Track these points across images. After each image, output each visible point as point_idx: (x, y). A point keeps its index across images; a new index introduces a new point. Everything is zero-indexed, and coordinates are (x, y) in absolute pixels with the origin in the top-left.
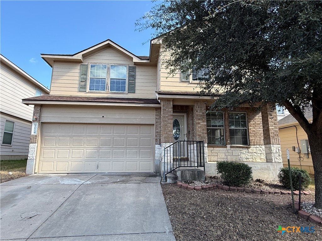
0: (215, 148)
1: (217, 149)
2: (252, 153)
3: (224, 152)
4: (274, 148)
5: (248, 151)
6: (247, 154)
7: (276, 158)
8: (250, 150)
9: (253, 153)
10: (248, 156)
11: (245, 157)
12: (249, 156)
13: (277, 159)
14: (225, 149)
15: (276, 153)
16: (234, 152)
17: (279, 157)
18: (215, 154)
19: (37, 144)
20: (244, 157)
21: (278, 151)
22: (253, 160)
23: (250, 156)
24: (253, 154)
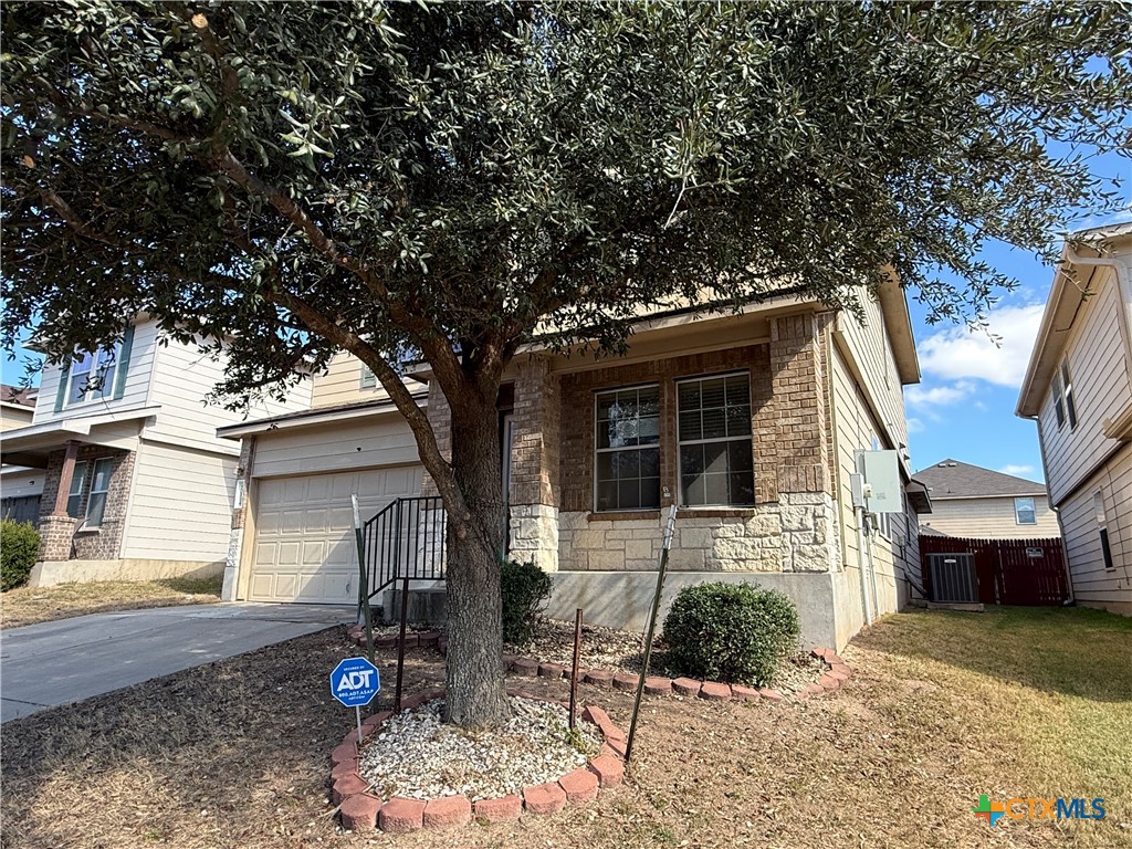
0: (617, 523)
1: (627, 524)
2: (761, 537)
3: (648, 536)
4: (793, 509)
5: (746, 528)
6: (742, 539)
7: (800, 553)
8: (753, 524)
9: (766, 536)
10: (743, 551)
11: (733, 553)
12: (750, 548)
13: (804, 555)
14: (653, 523)
15: (799, 530)
16: (685, 533)
17: (816, 547)
18: (617, 542)
19: (241, 531)
20: (725, 555)
21: (810, 523)
22: (767, 564)
23: (753, 547)
24: (766, 540)
